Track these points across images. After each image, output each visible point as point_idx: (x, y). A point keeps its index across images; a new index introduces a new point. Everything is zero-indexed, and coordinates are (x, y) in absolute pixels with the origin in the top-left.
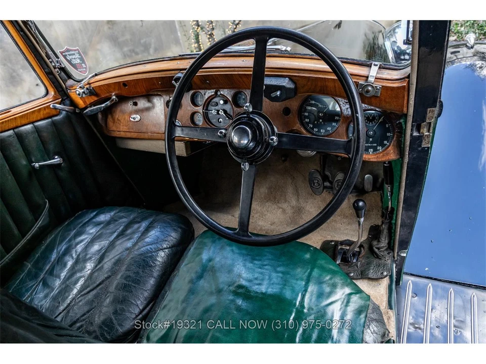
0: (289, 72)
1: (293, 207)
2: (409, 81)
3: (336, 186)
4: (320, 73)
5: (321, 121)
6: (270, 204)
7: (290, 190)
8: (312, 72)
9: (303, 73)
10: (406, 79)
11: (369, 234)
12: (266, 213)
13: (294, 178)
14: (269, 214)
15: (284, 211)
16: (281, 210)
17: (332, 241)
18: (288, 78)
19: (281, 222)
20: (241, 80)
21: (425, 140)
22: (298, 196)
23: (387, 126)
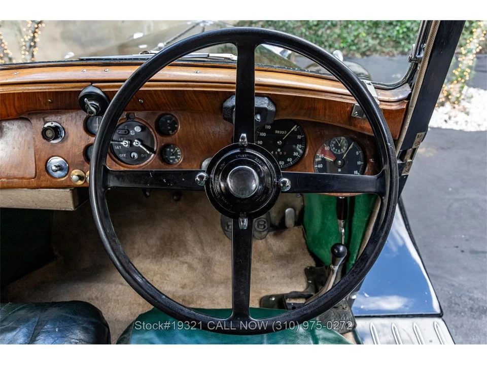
0: (268, 90)
1: (200, 259)
2: (409, 103)
3: (256, 226)
4: (308, 92)
5: (279, 150)
6: (169, 260)
7: (190, 237)
8: (298, 91)
9: (287, 92)
10: (406, 101)
11: (308, 280)
12: (167, 273)
13: (192, 221)
14: (172, 274)
15: (190, 267)
16: (186, 265)
17: (271, 296)
18: (268, 97)
19: (195, 283)
20: (196, 99)
21: (406, 168)
22: (202, 243)
23: (357, 153)
